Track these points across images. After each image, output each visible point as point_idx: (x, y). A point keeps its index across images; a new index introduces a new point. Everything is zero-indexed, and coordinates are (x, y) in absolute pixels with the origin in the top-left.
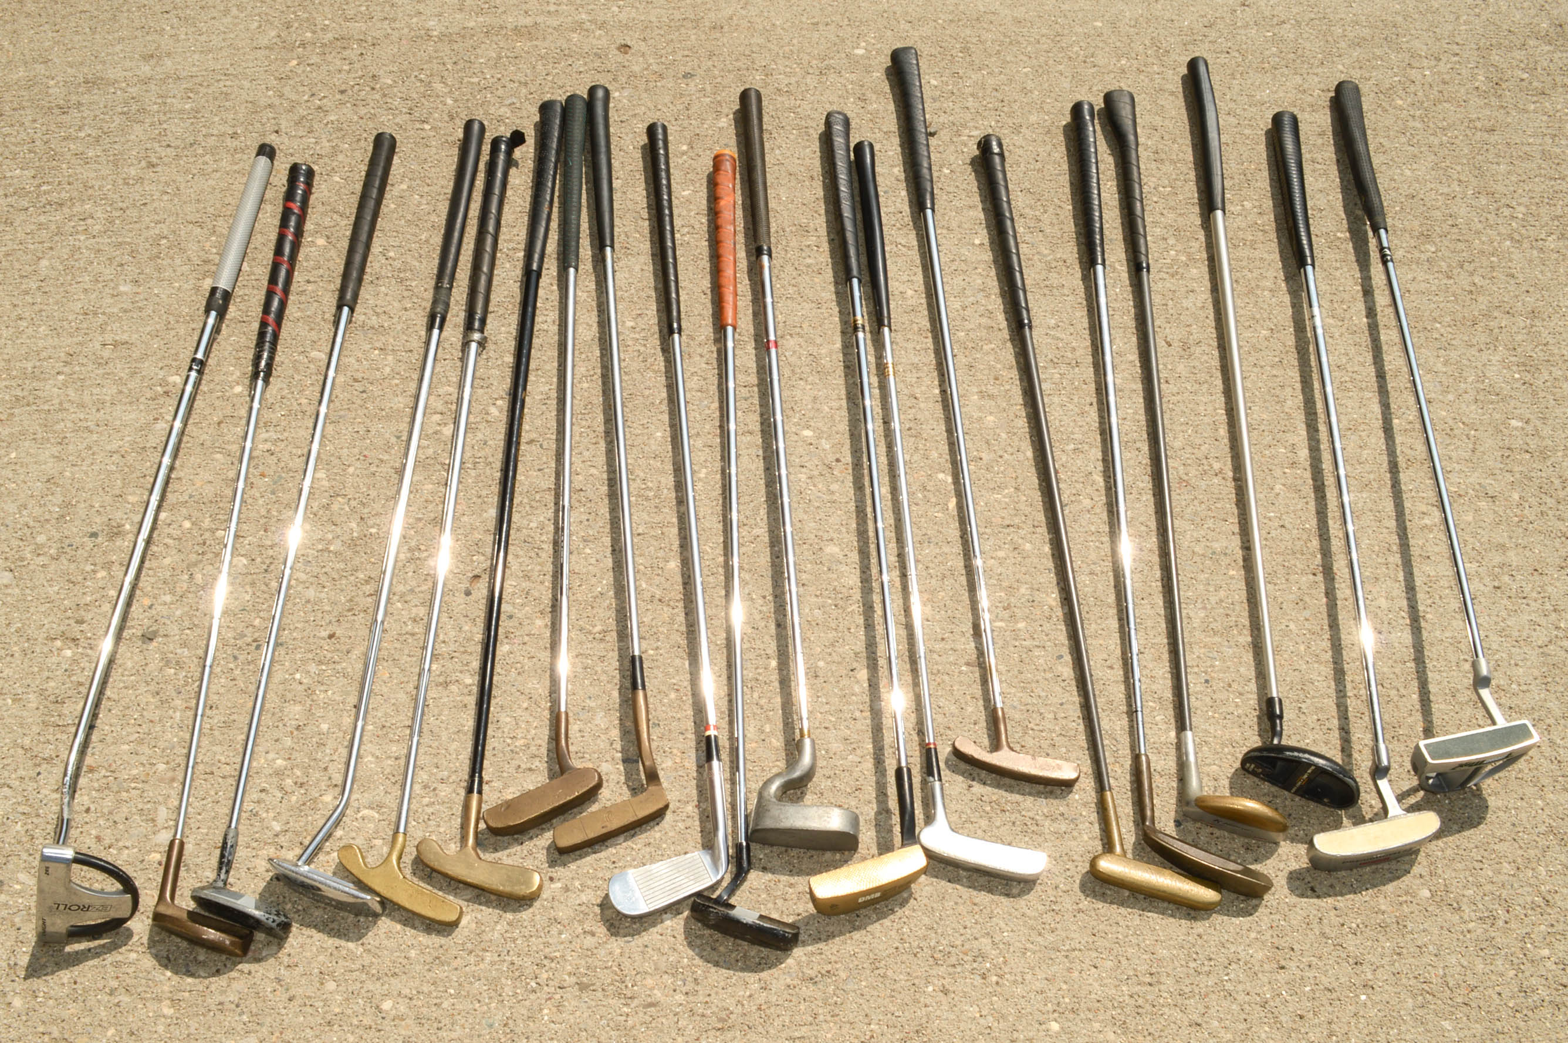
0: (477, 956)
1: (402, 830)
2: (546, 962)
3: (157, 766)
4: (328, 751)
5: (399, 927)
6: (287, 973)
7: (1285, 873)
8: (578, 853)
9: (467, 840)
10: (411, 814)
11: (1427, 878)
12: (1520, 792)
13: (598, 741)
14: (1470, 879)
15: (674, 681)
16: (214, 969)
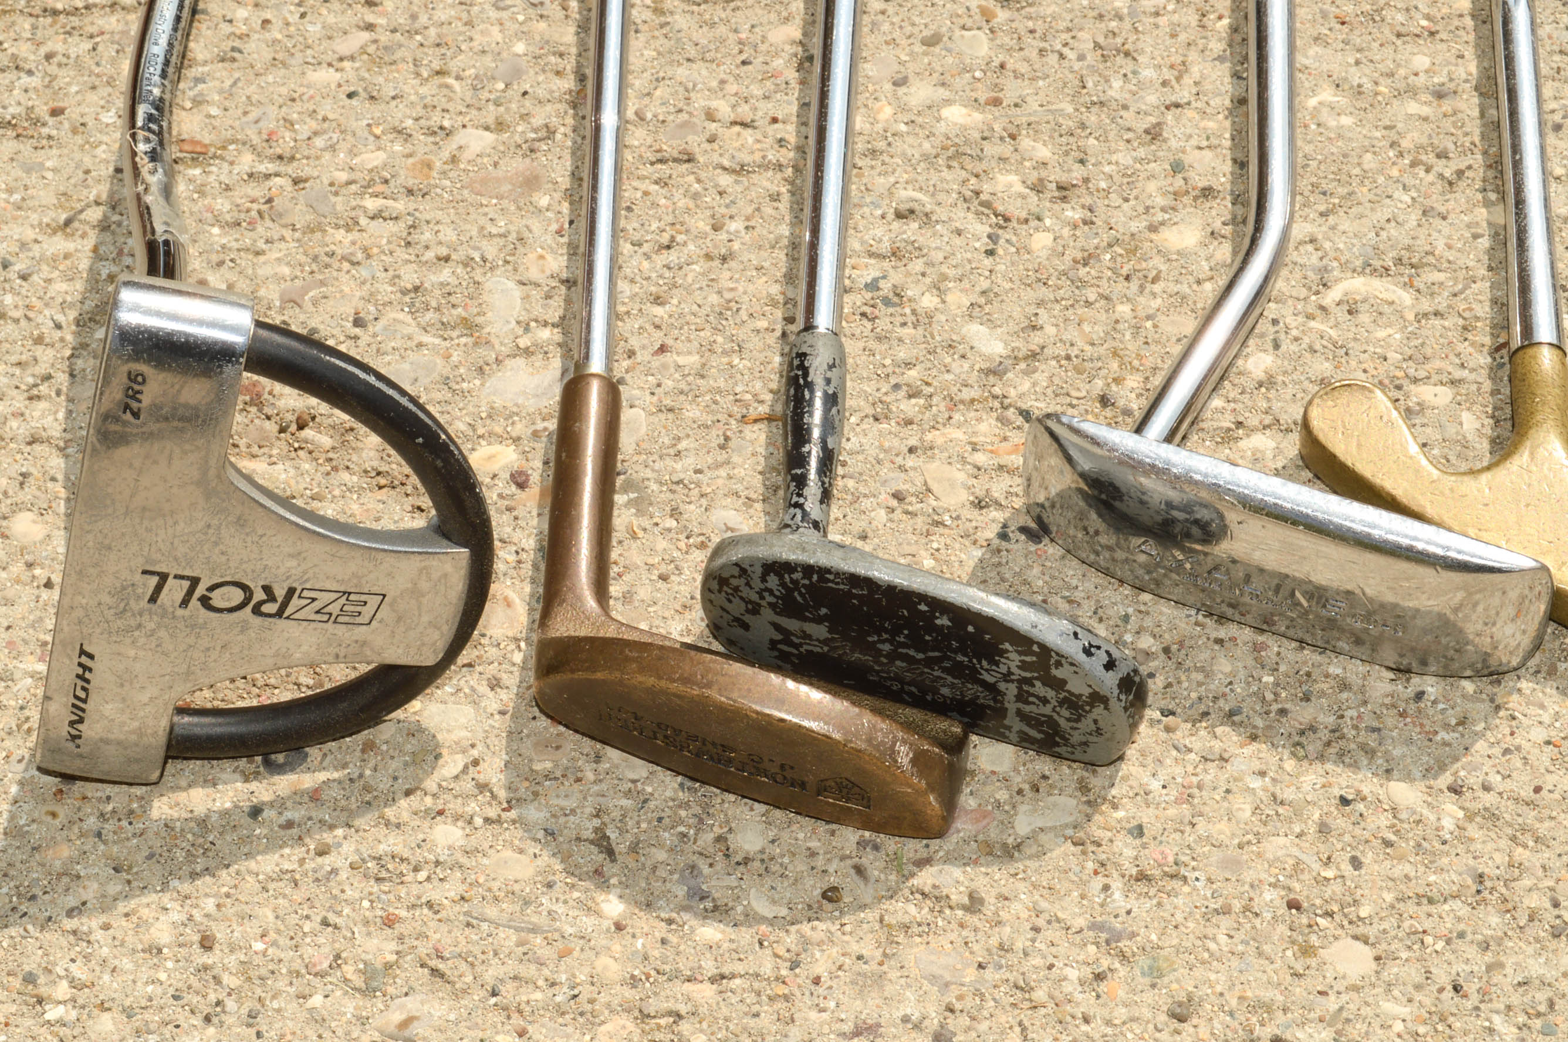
3: (459, 139)
4: (1148, 73)
6: (1142, 908)
16: (814, 888)
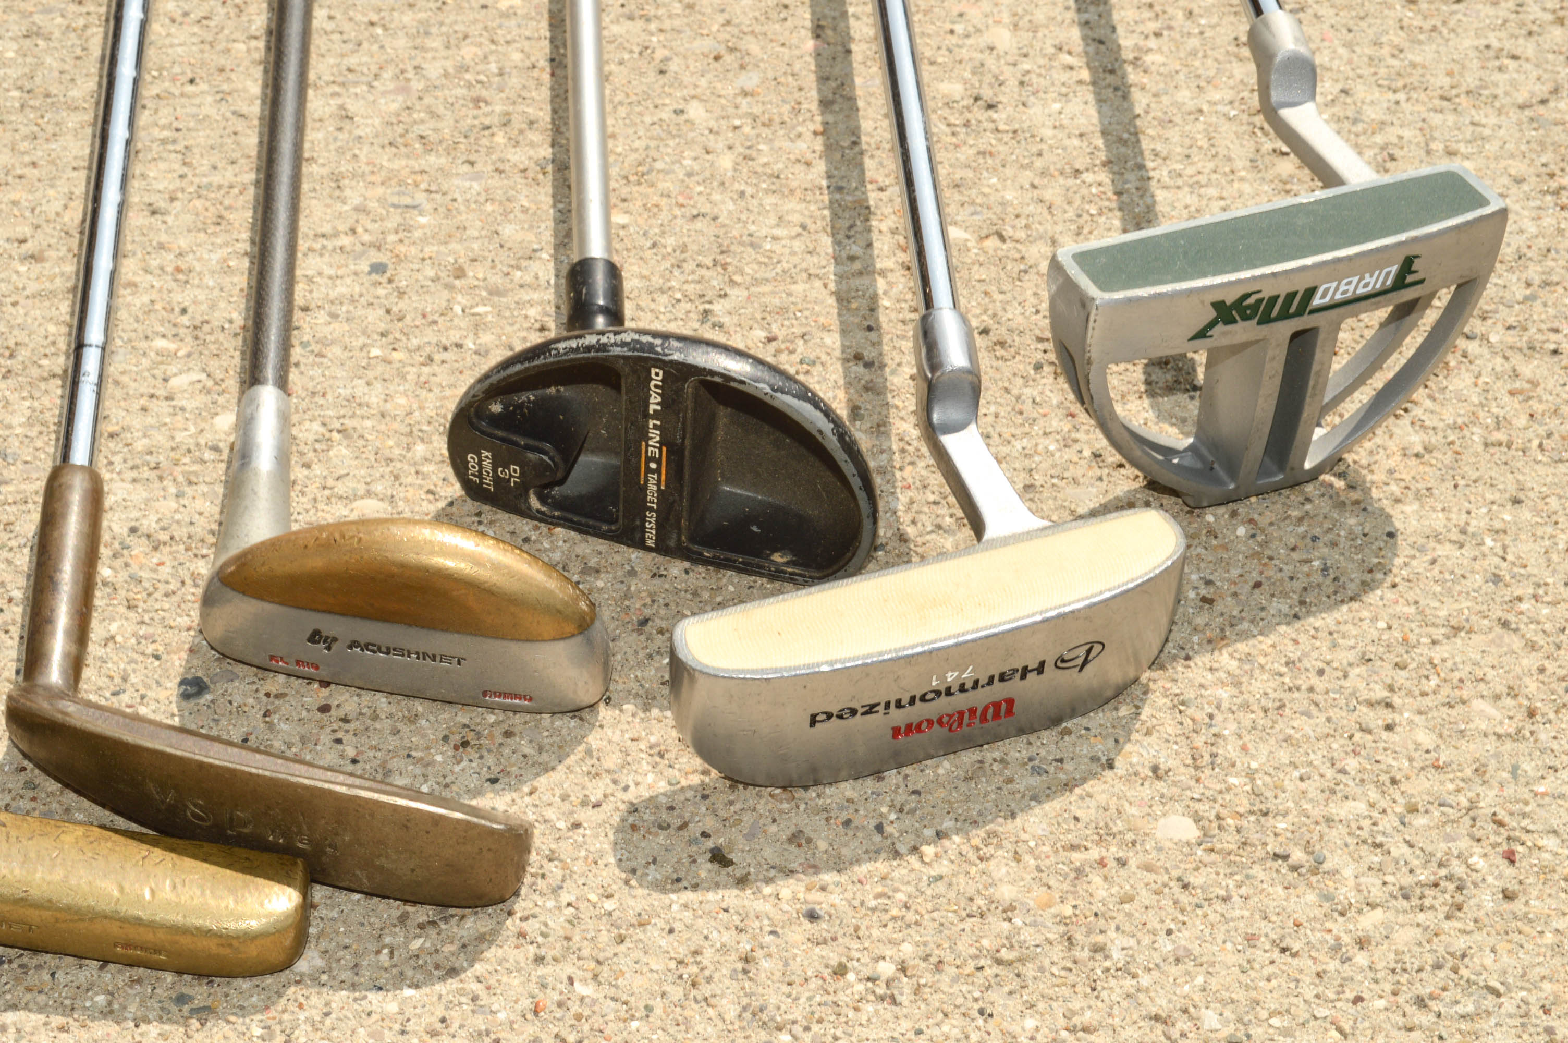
7: (612, 813)
11: (1184, 775)
12: (1508, 483)
14: (1352, 764)
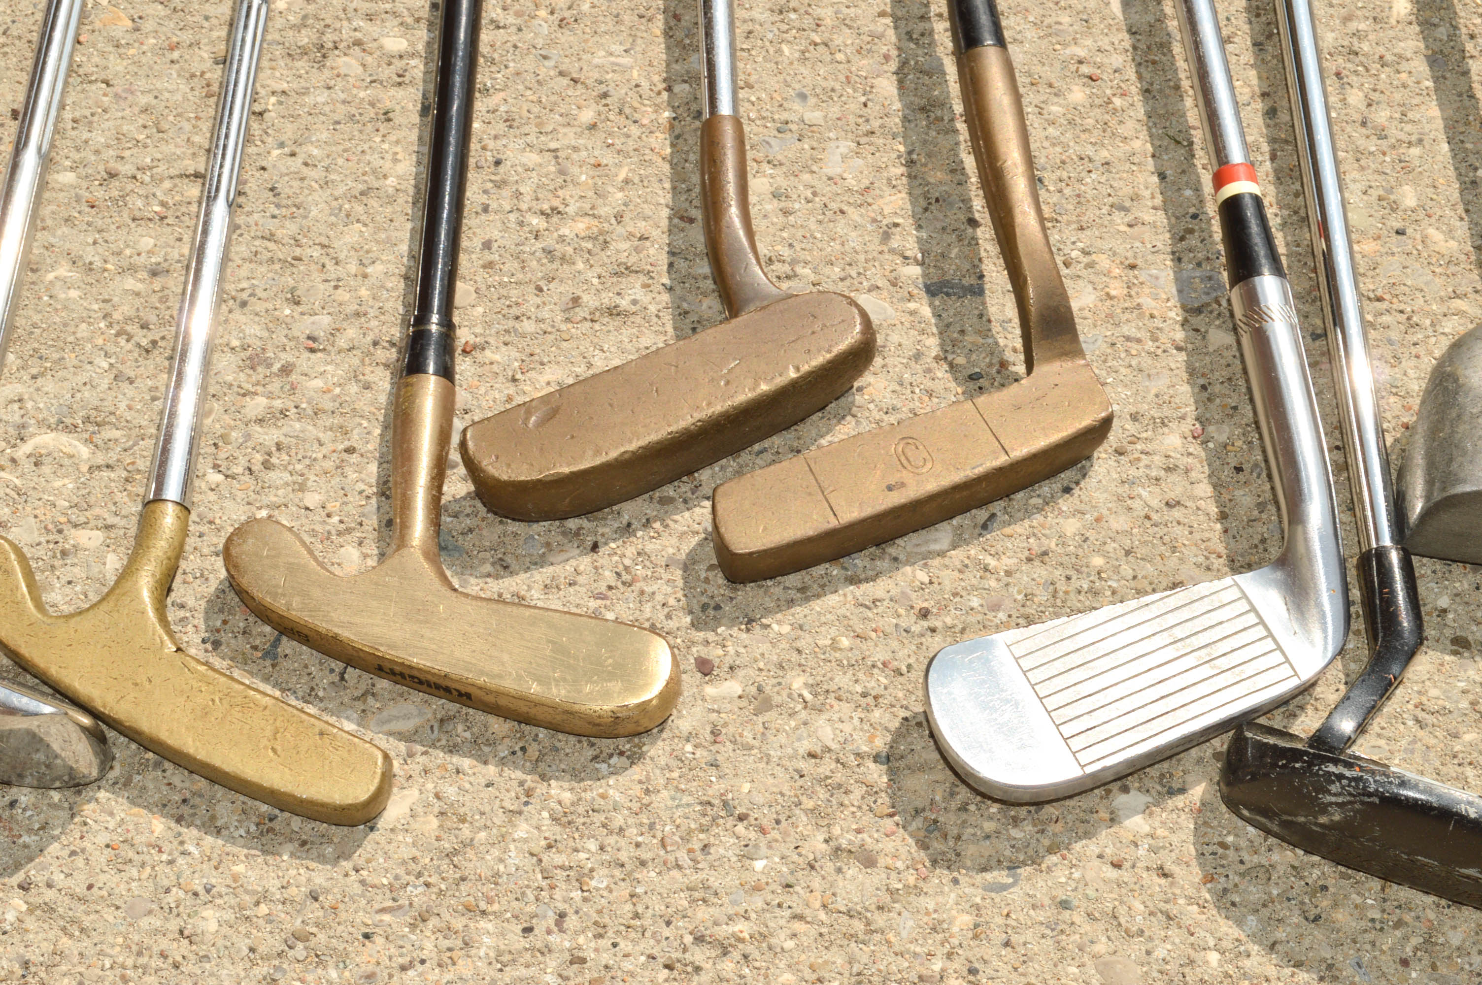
0: (448, 931)
1: (172, 491)
2: (698, 955)
5: (159, 826)
8: (793, 580)
9: (405, 526)
10: (206, 448)
13: (841, 227)
15: (1081, 53)
